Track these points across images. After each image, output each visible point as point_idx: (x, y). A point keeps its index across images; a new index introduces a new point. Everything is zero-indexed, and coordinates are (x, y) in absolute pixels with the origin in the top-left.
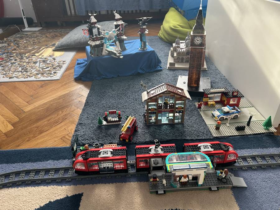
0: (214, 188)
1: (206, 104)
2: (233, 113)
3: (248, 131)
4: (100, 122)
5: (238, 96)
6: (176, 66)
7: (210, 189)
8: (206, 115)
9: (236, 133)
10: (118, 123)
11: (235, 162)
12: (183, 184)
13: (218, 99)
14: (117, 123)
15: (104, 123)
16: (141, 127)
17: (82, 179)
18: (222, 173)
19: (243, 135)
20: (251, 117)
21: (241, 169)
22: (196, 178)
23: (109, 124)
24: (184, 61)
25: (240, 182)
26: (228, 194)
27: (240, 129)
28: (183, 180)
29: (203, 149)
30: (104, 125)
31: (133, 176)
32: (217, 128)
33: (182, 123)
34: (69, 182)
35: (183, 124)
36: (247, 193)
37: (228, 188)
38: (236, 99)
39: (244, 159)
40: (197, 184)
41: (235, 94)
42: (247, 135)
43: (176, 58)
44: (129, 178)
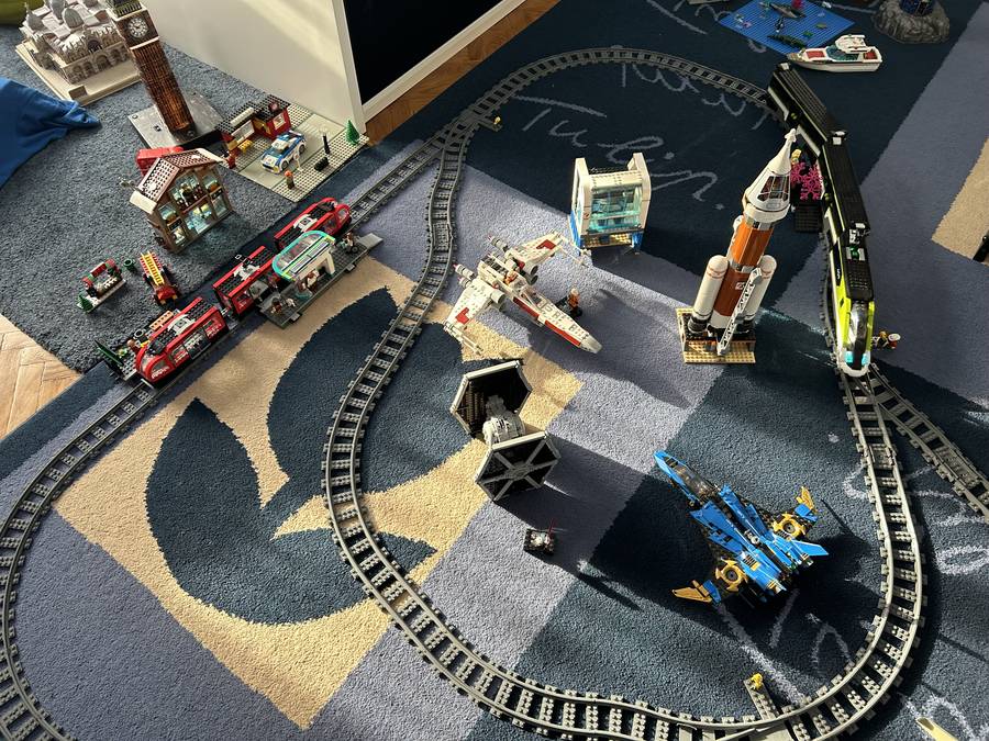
0: (350, 267)
1: (237, 151)
2: (295, 145)
3: (335, 163)
4: (86, 304)
5: (281, 108)
6: (91, 92)
7: (347, 272)
8: (254, 172)
9: (321, 177)
10: (121, 284)
11: (350, 219)
12: (314, 288)
13: (251, 131)
14: (117, 287)
15: (95, 301)
16: (171, 264)
17: (172, 387)
18: (346, 242)
19: (333, 174)
20: (325, 138)
21: (362, 223)
22: (323, 270)
23: (105, 297)
24: (95, 67)
25: (371, 239)
26: (370, 262)
27: (322, 166)
28: (311, 282)
29: (304, 228)
30: (98, 306)
31: (239, 330)
32: (291, 186)
33: (230, 212)
34: (157, 405)
35: (233, 212)
36: (386, 247)
37: (363, 257)
38: (280, 116)
39: (357, 207)
40: (328, 276)
41: (275, 107)
42: (338, 170)
43: (71, 71)
44: (237, 335)
